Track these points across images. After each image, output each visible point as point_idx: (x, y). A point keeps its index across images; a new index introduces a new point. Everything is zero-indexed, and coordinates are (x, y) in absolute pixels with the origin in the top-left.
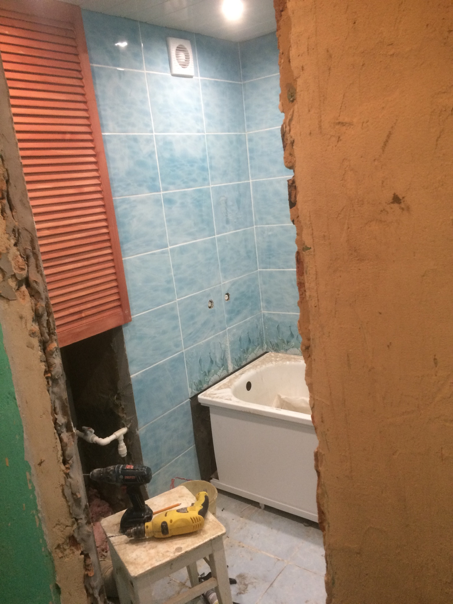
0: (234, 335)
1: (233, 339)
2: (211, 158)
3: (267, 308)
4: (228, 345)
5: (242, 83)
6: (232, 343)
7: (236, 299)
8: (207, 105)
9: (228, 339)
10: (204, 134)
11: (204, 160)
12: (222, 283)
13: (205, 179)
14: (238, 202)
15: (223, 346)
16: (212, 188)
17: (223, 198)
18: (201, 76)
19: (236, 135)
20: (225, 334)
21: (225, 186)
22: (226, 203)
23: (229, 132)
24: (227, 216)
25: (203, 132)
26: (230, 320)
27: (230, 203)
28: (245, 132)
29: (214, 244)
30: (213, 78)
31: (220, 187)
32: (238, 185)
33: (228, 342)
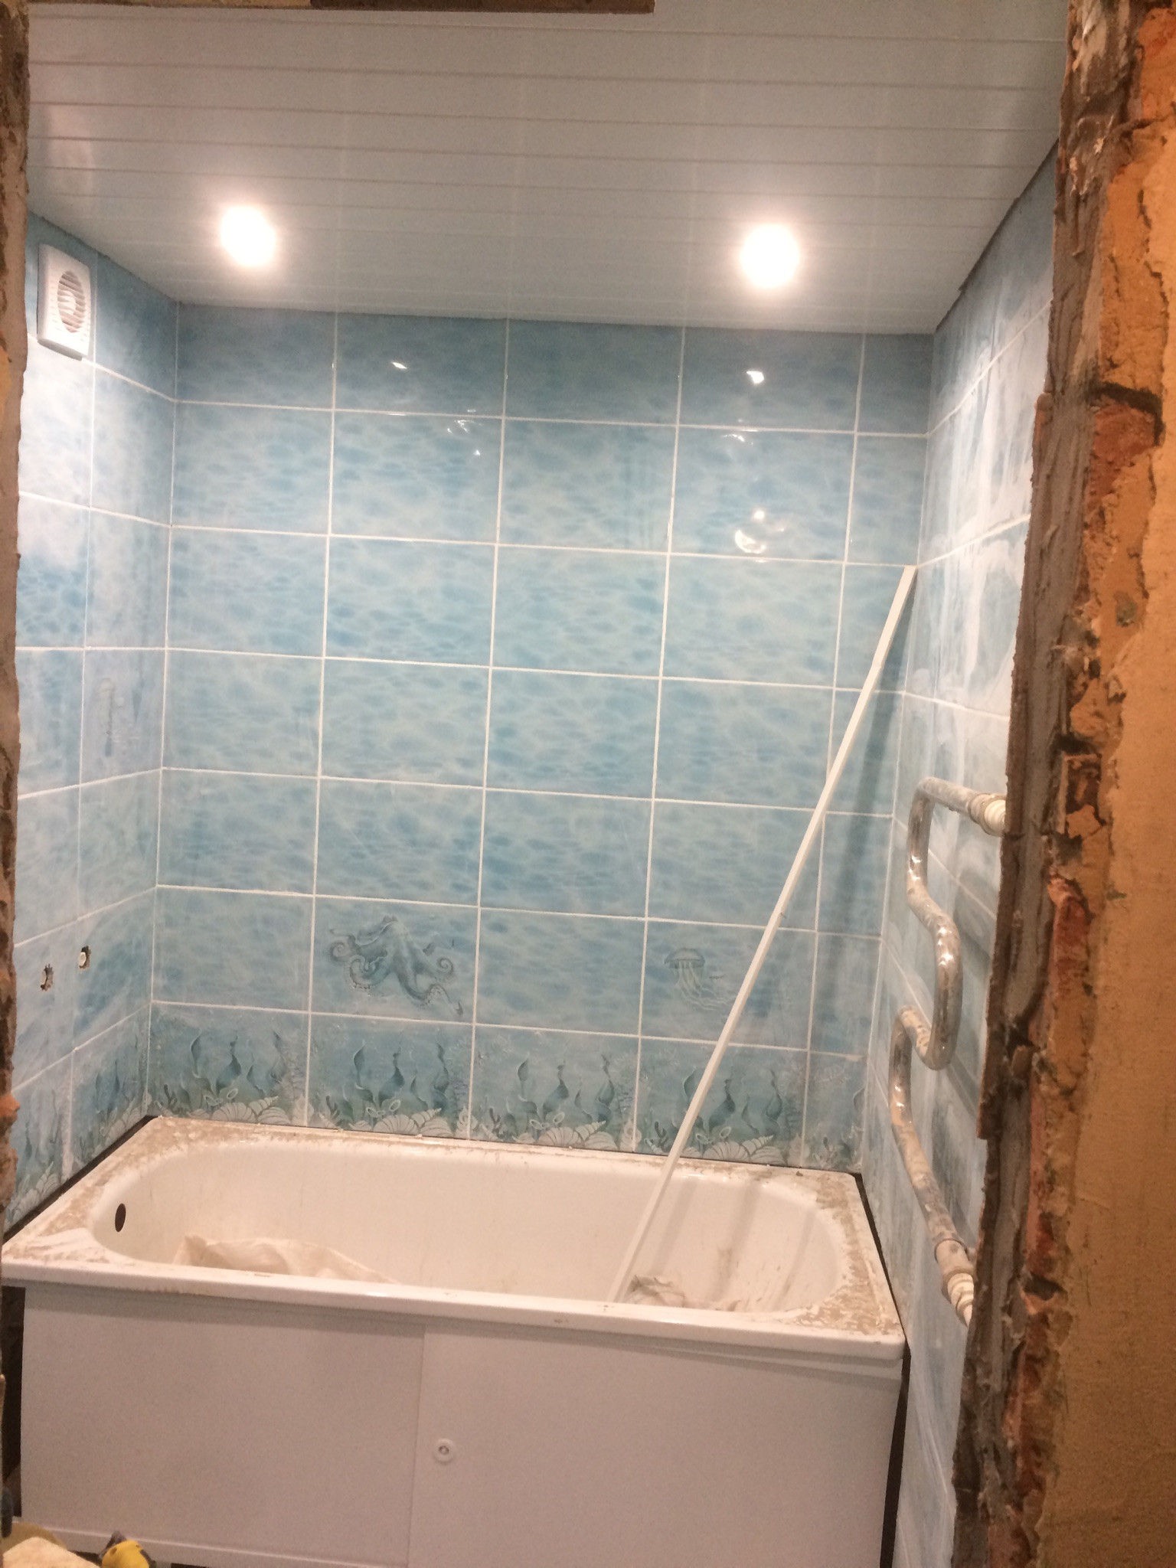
0: (86, 1067)
1: (82, 1082)
2: (93, 574)
3: (166, 991)
4: (70, 1097)
5: (176, 401)
6: (81, 1091)
7: (102, 965)
8: (102, 436)
9: (71, 1082)
10: (88, 509)
11: (78, 577)
12: (80, 919)
13: (74, 628)
14: (137, 699)
15: (59, 1102)
16: (88, 653)
17: (106, 685)
18: (98, 361)
19: (151, 526)
20: (67, 1065)
21: (115, 653)
22: (111, 697)
23: (137, 514)
24: (109, 733)
25: (86, 502)
26: (84, 1023)
27: (120, 700)
28: (168, 524)
29: (73, 808)
30: (121, 372)
31: (103, 654)
32: (141, 654)
33: (71, 1091)
